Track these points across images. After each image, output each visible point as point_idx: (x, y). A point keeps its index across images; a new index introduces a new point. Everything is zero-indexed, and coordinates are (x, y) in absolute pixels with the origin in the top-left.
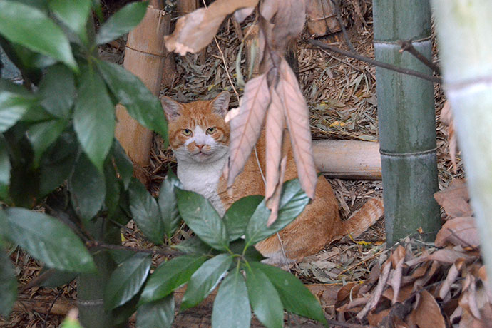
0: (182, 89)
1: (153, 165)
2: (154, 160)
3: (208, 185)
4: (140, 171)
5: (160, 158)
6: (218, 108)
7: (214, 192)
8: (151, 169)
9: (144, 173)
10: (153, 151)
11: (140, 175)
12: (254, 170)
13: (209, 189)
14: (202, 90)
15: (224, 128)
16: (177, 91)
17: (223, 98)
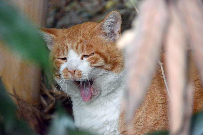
0: (75, 9)
1: (44, 102)
2: (45, 96)
3: (107, 123)
4: (29, 111)
5: (52, 94)
6: (107, 31)
7: (115, 131)
8: (41, 107)
9: (34, 113)
10: (44, 86)
11: (29, 116)
12: (162, 101)
13: (108, 128)
14: (100, 8)
15: (106, 55)
16: (68, 12)
17: (112, 20)
